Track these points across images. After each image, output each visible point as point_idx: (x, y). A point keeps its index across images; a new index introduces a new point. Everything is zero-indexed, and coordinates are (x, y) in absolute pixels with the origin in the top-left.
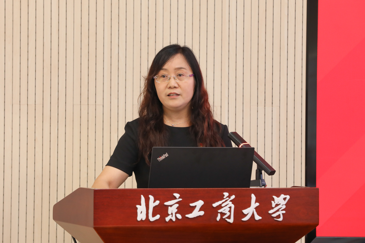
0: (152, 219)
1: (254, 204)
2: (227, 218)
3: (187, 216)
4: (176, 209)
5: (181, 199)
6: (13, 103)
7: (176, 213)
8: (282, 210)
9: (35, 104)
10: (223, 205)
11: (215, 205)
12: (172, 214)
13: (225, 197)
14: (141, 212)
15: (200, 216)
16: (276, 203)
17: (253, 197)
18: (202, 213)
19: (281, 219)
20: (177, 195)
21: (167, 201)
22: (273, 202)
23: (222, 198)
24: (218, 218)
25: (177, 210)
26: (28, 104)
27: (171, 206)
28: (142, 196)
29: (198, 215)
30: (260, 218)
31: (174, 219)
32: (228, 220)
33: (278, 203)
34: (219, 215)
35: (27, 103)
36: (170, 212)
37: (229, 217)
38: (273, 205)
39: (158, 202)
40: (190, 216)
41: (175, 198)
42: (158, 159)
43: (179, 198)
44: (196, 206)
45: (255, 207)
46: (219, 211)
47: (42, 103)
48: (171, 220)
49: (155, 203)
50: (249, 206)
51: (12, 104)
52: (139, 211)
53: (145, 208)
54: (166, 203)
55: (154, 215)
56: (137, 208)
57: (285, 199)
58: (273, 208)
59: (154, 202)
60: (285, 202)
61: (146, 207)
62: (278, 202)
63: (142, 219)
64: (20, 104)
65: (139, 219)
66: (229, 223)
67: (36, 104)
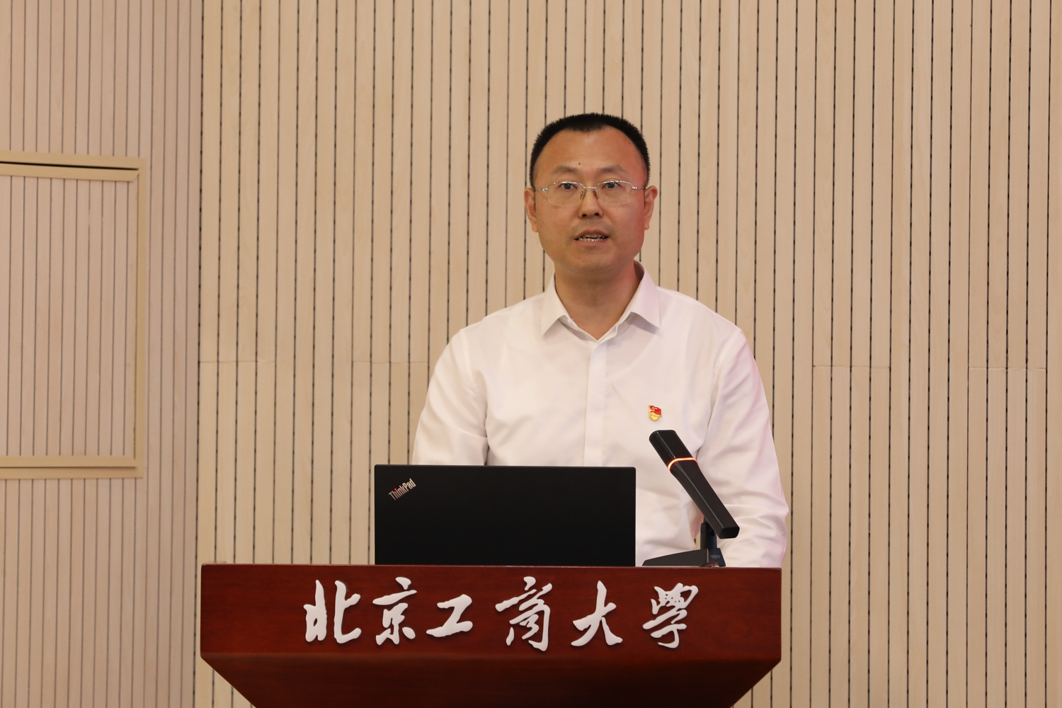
0: (341, 638)
1: (603, 607)
2: (531, 638)
3: (429, 632)
4: (402, 614)
5: (413, 592)
6: (354, 360)
7: (401, 625)
8: (677, 622)
9: (409, 362)
10: (522, 608)
11: (500, 607)
12: (391, 626)
13: (526, 589)
14: (316, 622)
15: (462, 633)
16: (663, 603)
17: (602, 589)
18: (467, 626)
19: (674, 645)
20: (404, 581)
21: (381, 596)
22: (653, 602)
23: (519, 588)
24: (510, 639)
25: (403, 617)
26: (390, 362)
27: (390, 607)
28: (318, 582)
29: (458, 631)
30: (619, 640)
31: (396, 639)
32: (535, 644)
33: (668, 605)
34: (512, 630)
35: (388, 360)
36: (386, 623)
37: (538, 637)
38: (655, 610)
39: (356, 598)
40: (437, 632)
41: (400, 588)
42: (390, 493)
43: (410, 588)
44: (451, 609)
45: (604, 614)
46: (513, 622)
47: (427, 360)
48: (388, 641)
49: (348, 600)
50: (591, 609)
51: (352, 362)
52: (309, 620)
53: (326, 611)
54: (377, 601)
55: (346, 630)
56: (305, 612)
57: (685, 595)
58: (654, 617)
59: (348, 597)
60: (684, 604)
61: (327, 609)
62: (668, 602)
63: (317, 636)
64: (371, 362)
65: (309, 637)
66: (538, 650)
67: (411, 360)
